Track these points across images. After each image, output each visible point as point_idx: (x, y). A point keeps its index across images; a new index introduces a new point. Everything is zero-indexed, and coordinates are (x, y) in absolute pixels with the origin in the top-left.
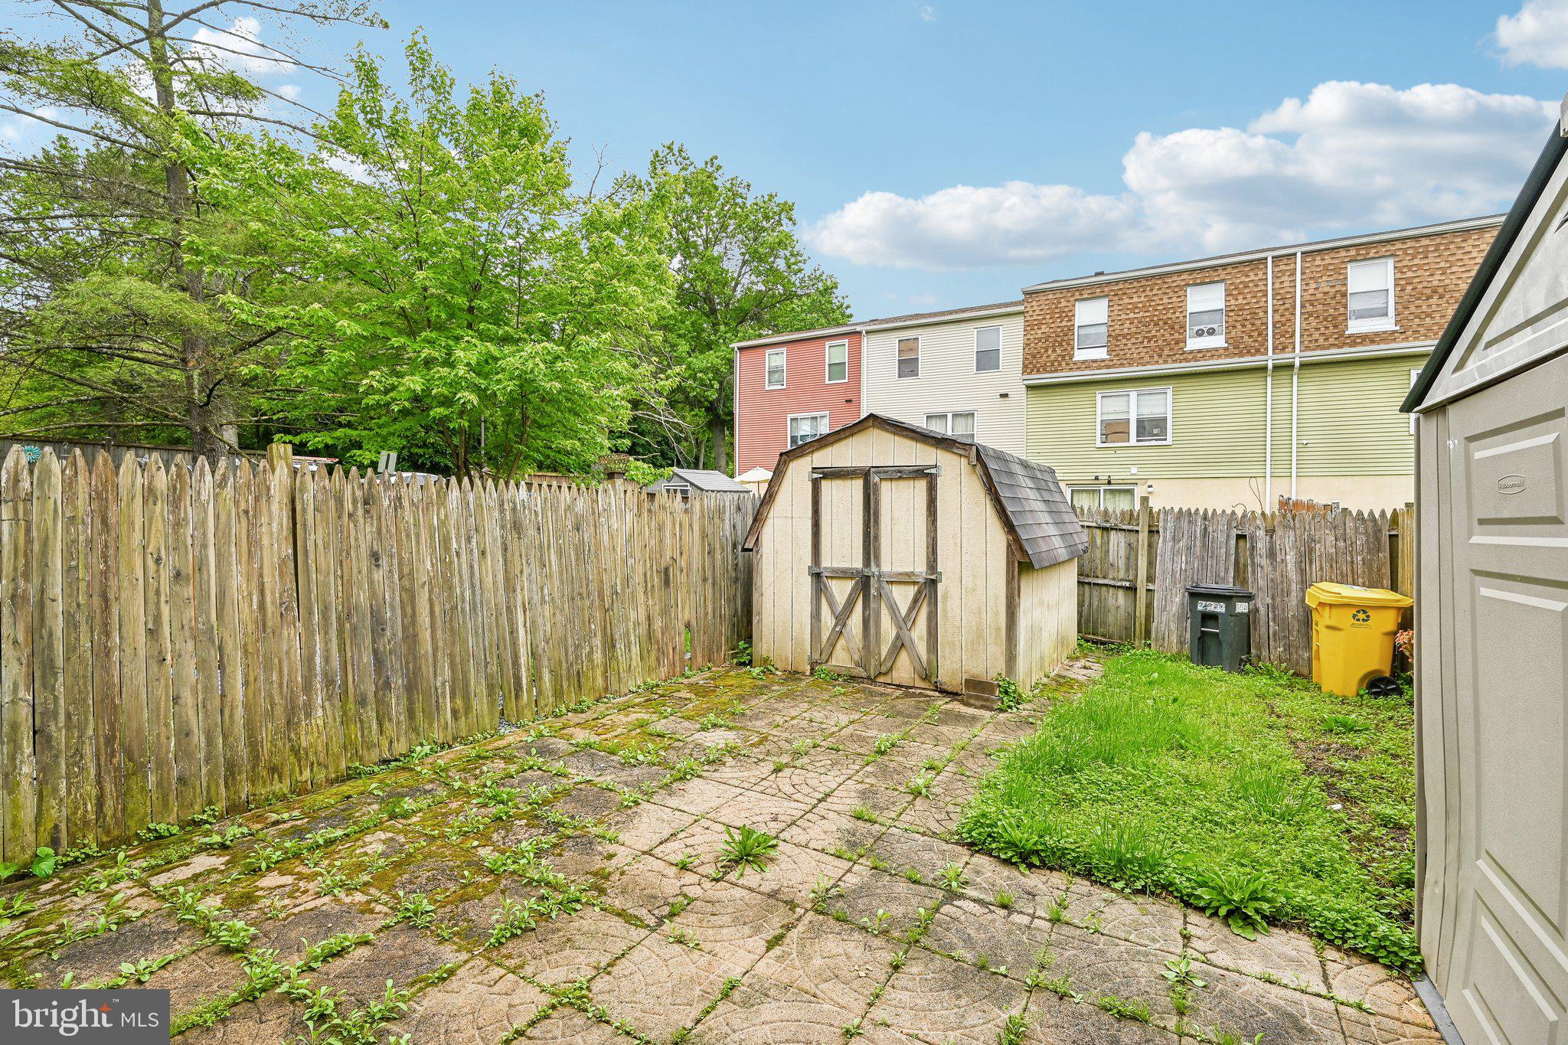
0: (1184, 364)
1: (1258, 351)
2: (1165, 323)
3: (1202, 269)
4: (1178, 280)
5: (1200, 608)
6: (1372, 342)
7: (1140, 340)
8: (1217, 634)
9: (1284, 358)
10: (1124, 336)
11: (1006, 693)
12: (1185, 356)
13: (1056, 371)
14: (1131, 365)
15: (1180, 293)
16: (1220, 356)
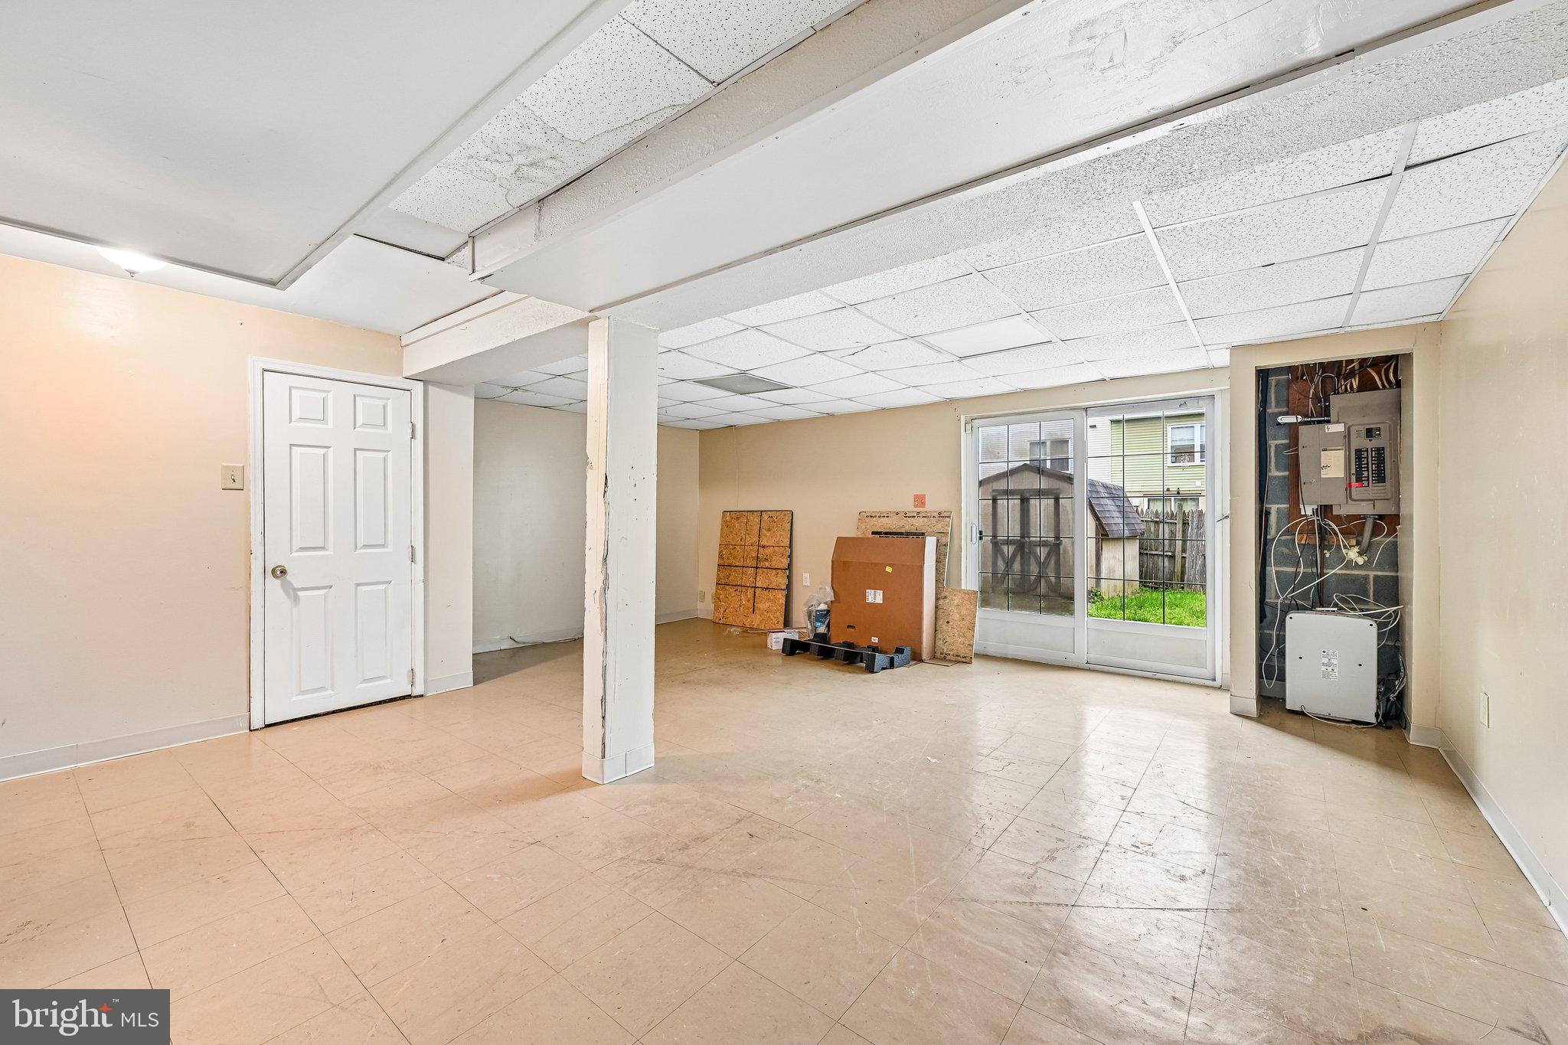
11: (1096, 595)
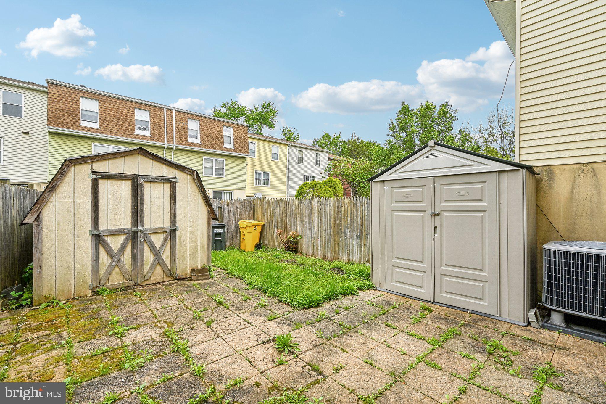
0: (134, 139)
1: (162, 141)
2: (126, 121)
3: (141, 103)
4: (131, 105)
5: (215, 232)
6: (195, 146)
7: (115, 124)
8: (220, 240)
9: (170, 145)
10: (107, 121)
12: (135, 136)
13: (70, 128)
14: (111, 134)
15: (132, 110)
16: (148, 139)
